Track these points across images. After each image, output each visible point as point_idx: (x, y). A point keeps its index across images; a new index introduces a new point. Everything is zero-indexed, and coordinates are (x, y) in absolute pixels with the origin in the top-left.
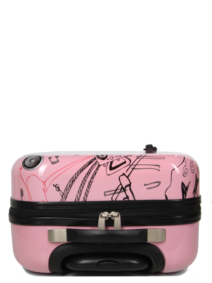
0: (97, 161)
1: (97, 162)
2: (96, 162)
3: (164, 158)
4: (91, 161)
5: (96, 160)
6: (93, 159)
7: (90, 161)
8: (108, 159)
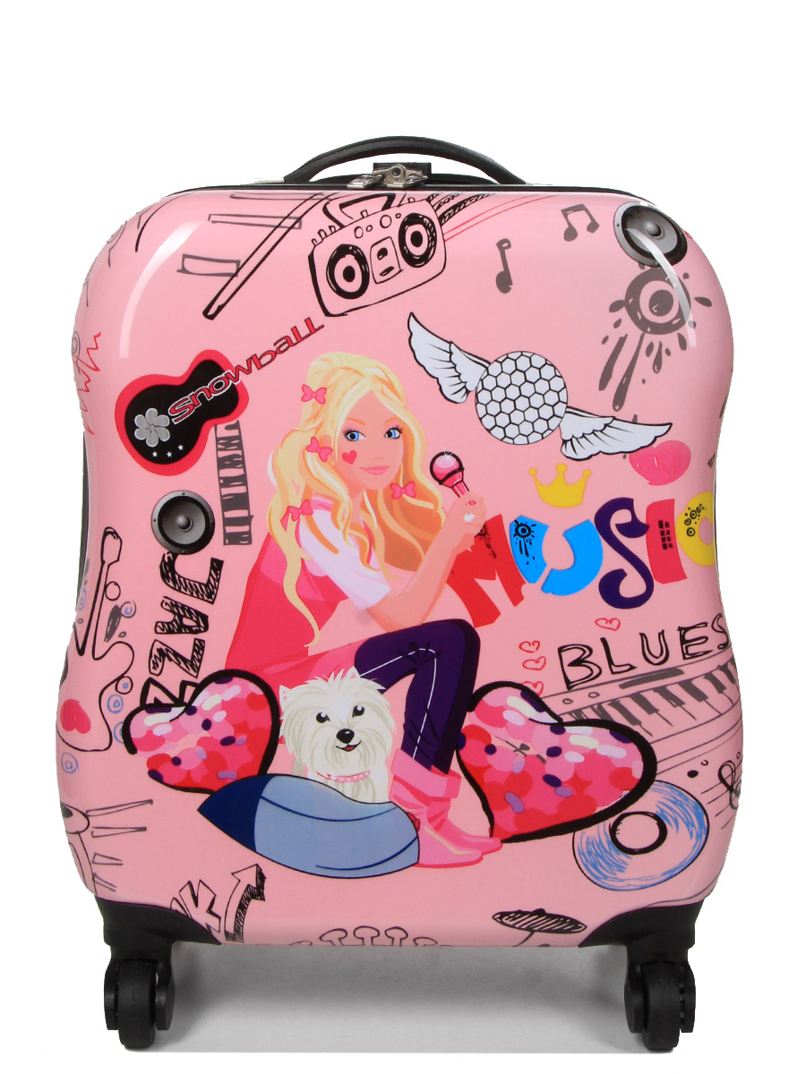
0: (435, 211)
1: (435, 208)
2: (439, 207)
3: (213, 218)
4: (455, 210)
5: (440, 212)
6: (450, 218)
7: (459, 210)
8: (398, 216)
